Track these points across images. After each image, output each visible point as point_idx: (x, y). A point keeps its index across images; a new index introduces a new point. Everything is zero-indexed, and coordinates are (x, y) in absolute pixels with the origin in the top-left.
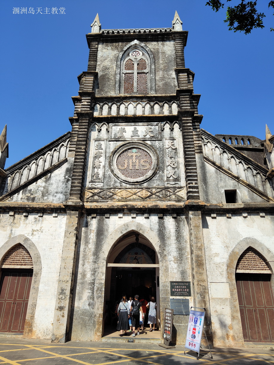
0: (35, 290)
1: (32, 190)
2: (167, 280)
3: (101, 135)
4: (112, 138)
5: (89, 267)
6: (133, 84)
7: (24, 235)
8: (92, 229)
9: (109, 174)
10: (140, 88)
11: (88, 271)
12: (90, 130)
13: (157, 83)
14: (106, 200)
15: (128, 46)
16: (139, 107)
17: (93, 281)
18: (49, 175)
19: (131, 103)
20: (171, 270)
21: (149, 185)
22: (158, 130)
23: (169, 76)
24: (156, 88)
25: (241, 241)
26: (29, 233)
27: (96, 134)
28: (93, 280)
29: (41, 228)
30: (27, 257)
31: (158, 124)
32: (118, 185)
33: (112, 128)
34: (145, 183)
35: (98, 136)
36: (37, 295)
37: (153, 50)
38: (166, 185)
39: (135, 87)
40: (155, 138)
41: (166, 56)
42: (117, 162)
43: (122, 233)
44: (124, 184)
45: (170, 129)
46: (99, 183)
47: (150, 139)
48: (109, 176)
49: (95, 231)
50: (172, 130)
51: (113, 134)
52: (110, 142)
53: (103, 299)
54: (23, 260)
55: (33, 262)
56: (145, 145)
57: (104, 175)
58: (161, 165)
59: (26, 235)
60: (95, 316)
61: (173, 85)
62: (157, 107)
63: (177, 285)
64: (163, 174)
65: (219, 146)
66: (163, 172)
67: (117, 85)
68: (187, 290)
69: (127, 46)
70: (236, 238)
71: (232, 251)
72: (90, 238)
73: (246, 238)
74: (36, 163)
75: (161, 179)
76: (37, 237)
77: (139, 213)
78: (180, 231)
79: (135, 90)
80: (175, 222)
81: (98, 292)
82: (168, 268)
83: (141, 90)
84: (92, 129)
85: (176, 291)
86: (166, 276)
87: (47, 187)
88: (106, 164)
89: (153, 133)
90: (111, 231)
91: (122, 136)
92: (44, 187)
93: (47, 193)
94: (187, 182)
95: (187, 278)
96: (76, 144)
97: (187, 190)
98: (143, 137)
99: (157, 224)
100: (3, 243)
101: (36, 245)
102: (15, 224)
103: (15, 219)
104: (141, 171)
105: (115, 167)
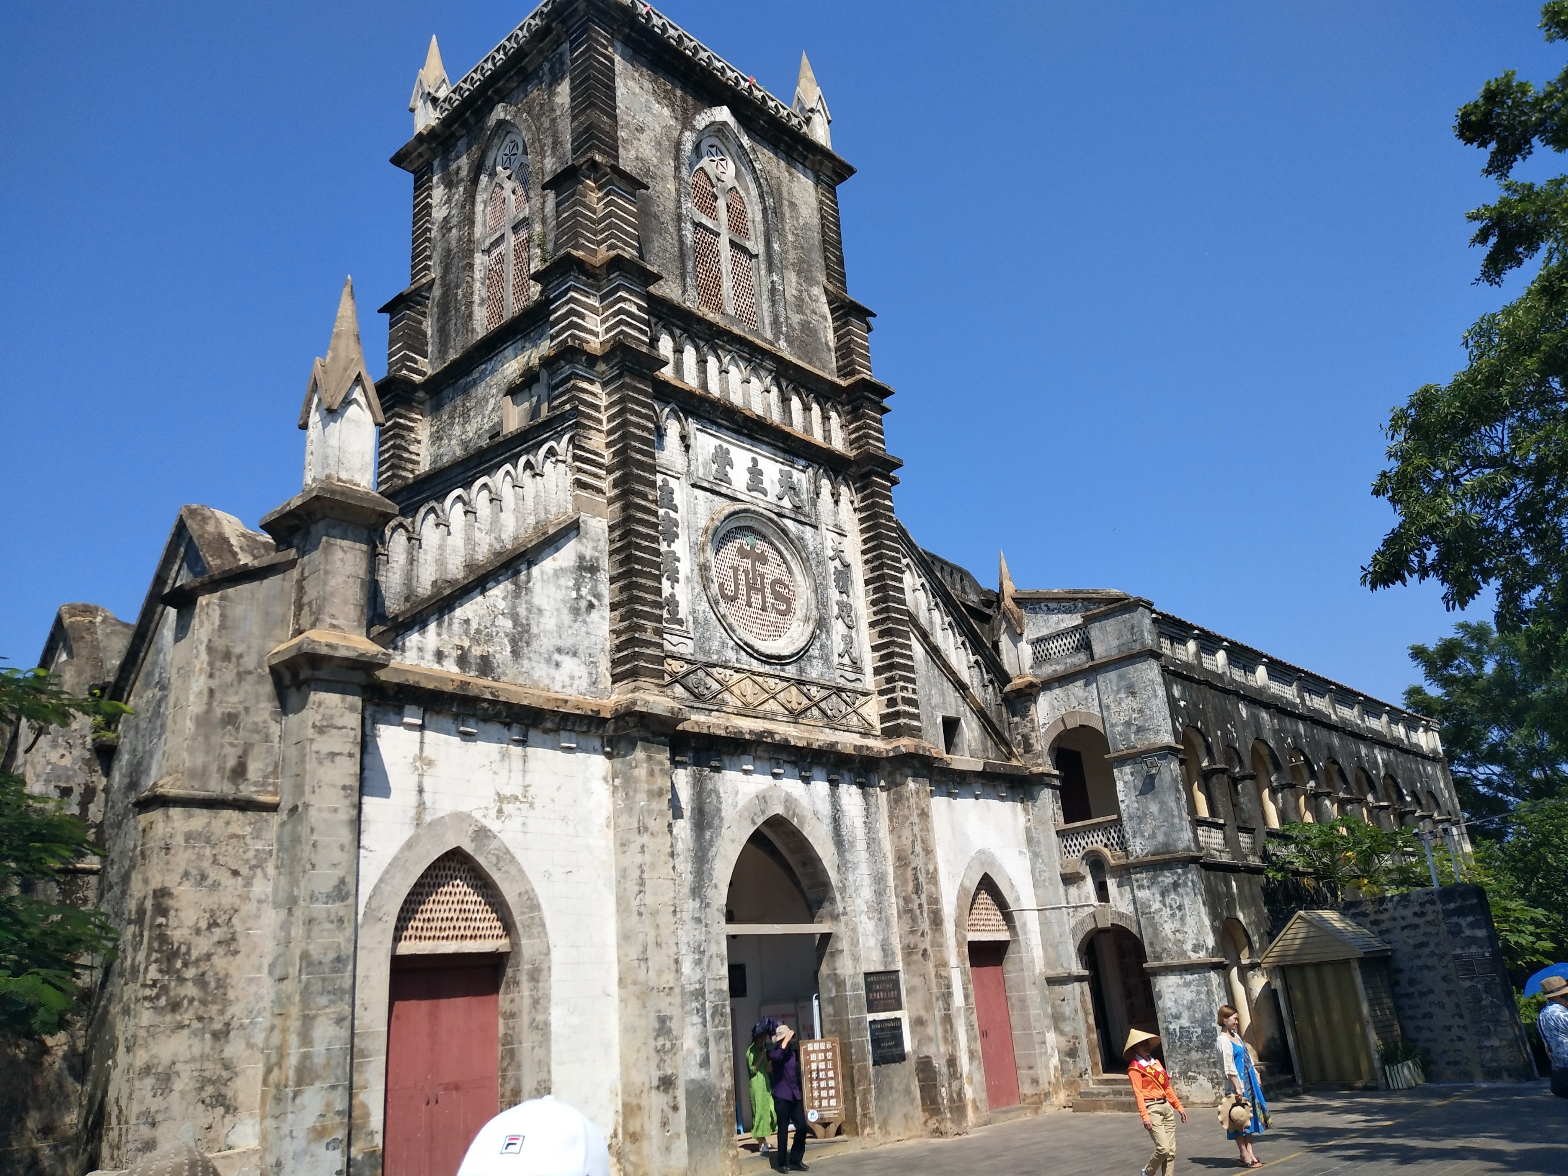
0: (540, 1032)
1: (474, 625)
2: (858, 970)
3: (667, 453)
4: (700, 475)
6: (718, 279)
7: (470, 816)
8: (679, 804)
9: (703, 611)
10: (739, 306)
13: (791, 313)
14: (707, 706)
15: (706, 119)
16: (756, 384)
17: (701, 986)
18: (524, 569)
19: (736, 360)
20: (863, 941)
21: (801, 671)
22: (808, 490)
23: (815, 304)
24: (788, 330)
25: (971, 859)
26: (486, 808)
28: (700, 981)
29: (527, 792)
31: (809, 468)
32: (731, 655)
33: (695, 437)
36: (549, 1052)
38: (839, 680)
39: (729, 296)
40: (803, 516)
41: (801, 221)
43: (754, 823)
44: (746, 657)
45: (832, 494)
46: (682, 639)
47: (793, 516)
49: (690, 814)
50: (836, 501)
51: (701, 459)
52: (697, 492)
53: (730, 1040)
54: (463, 919)
55: (519, 927)
56: (784, 532)
57: (693, 612)
58: (823, 611)
59: (478, 815)
60: (718, 1097)
62: (796, 405)
63: (876, 983)
64: (830, 642)
65: (927, 586)
66: (829, 634)
67: (690, 265)
68: (895, 994)
69: (703, 115)
70: (965, 850)
71: (962, 885)
73: (981, 852)
74: (468, 504)
75: (827, 659)
76: (515, 824)
77: (792, 765)
78: (871, 823)
79: (730, 309)
80: (861, 797)
81: (716, 1022)
82: (858, 933)
83: (741, 311)
85: (876, 999)
86: (856, 959)
87: (524, 622)
88: (692, 570)
89: (797, 494)
90: (728, 812)
91: (724, 478)
92: (515, 618)
93: (528, 643)
94: (889, 680)
95: (893, 962)
96: (600, 466)
97: (888, 706)
98: (775, 500)
99: (828, 799)
100: (394, 848)
101: (517, 857)
102: (430, 763)
103: (426, 741)
104: (773, 616)
105: (715, 589)
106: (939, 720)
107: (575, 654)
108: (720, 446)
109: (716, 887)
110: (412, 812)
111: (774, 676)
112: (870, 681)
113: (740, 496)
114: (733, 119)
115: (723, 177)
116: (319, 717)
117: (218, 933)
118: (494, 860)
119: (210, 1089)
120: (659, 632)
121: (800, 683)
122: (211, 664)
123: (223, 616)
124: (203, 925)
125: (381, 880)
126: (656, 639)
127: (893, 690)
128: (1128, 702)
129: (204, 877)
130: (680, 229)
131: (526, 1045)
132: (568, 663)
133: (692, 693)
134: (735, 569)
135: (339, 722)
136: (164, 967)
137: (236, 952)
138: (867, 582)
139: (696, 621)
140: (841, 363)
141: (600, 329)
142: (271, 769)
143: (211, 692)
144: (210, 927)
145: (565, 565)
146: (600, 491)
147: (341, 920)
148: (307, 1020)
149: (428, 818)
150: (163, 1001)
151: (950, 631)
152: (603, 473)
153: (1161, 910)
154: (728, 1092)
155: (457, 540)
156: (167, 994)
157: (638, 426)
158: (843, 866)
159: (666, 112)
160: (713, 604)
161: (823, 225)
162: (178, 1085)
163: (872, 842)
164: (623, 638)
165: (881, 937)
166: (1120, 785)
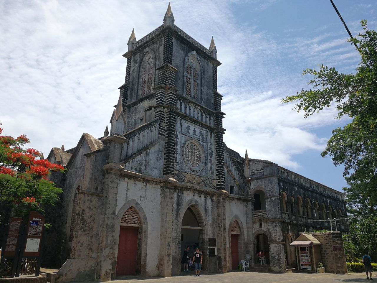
0: (145, 243)
1: (138, 162)
2: (207, 238)
3: (177, 127)
4: (184, 132)
9: (182, 161)
14: (181, 181)
16: (196, 111)
17: (176, 237)
18: (148, 151)
19: (192, 106)
22: (205, 135)
23: (210, 94)
29: (146, 196)
30: (135, 217)
31: (205, 130)
32: (187, 170)
33: (183, 124)
38: (209, 176)
39: (192, 92)
41: (209, 75)
43: (189, 205)
44: (190, 171)
45: (210, 136)
46: (177, 166)
47: (202, 141)
49: (176, 202)
51: (184, 128)
52: (183, 135)
54: (133, 220)
55: (142, 222)
58: (206, 161)
59: (137, 200)
61: (212, 102)
62: (204, 116)
63: (211, 241)
66: (207, 166)
68: (214, 243)
69: (190, 53)
70: (232, 214)
73: (235, 215)
75: (206, 172)
76: (144, 202)
78: (213, 207)
81: (178, 245)
82: (208, 230)
83: (195, 95)
85: (211, 244)
86: (207, 235)
87: (148, 162)
88: (180, 152)
89: (203, 136)
90: (184, 203)
91: (188, 132)
92: (146, 161)
93: (148, 166)
94: (219, 177)
95: (215, 236)
96: (164, 130)
97: (218, 183)
98: (198, 137)
99: (204, 202)
100: (122, 205)
101: (143, 209)
102: (129, 189)
103: (128, 185)
104: (196, 162)
105: (185, 156)
106: (229, 186)
107: (157, 169)
108: (188, 126)
109: (180, 218)
110: (125, 199)
111: (195, 175)
112: (215, 177)
113: (191, 136)
114: (196, 53)
115: (193, 66)
116: (111, 180)
117: (92, 218)
118: (139, 209)
119: (89, 246)
120: (173, 165)
121: (200, 176)
122: (93, 168)
123: (95, 159)
124: (90, 217)
125: (119, 211)
126: (173, 167)
127: (220, 179)
128: (270, 186)
129: (90, 208)
130: (183, 79)
131: (143, 245)
132: (155, 171)
133: (178, 178)
134: (189, 152)
135: (115, 181)
136: (83, 223)
137: (94, 222)
138: (216, 155)
139: (180, 163)
140: (215, 107)
141: (166, 101)
142: (102, 189)
143: (93, 174)
144: (91, 217)
145: (156, 150)
146: (164, 135)
147: (113, 218)
148: (107, 236)
149: (128, 200)
150: (82, 230)
151: (233, 167)
152: (165, 131)
153: (272, 231)
154: (179, 258)
155: (136, 145)
156: (83, 229)
157: (172, 122)
158: (206, 215)
159: (182, 52)
160: (184, 159)
161: (213, 76)
162: (84, 245)
163: (213, 211)
164: (166, 166)
165: (212, 231)
166: (267, 203)
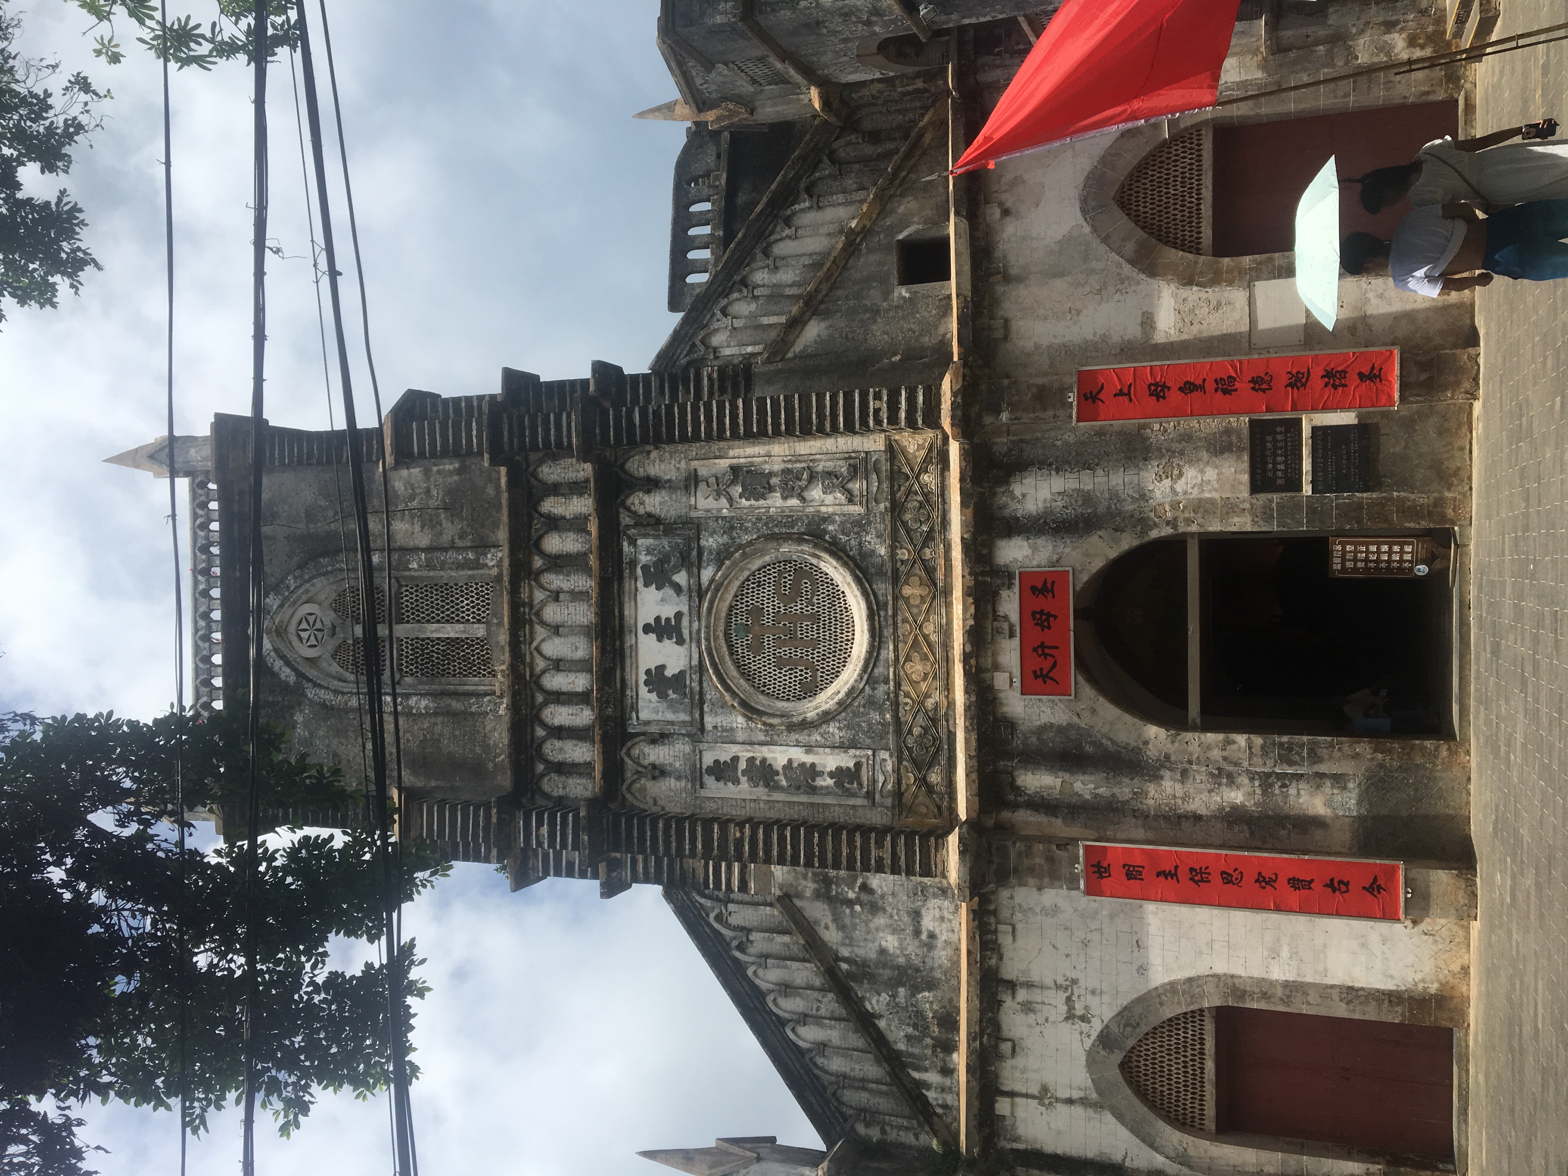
0: (1294, 993)
1: (910, 1030)
2: (1247, 506)
3: (677, 764)
4: (687, 718)
5: (1205, 796)
6: (450, 641)
7: (1089, 1054)
8: (1058, 788)
9: (839, 729)
10: (468, 610)
11: (1218, 799)
12: (655, 809)
13: (446, 539)
14: (946, 736)
15: (278, 664)
16: (552, 613)
17: (1257, 777)
18: (844, 966)
19: (537, 649)
20: (1210, 491)
21: (881, 573)
22: (656, 537)
23: (418, 491)
24: (469, 544)
25: (1095, 229)
26: (1081, 1033)
27: (673, 786)
28: (1252, 779)
29: (1061, 986)
30: (1171, 1036)
31: (629, 538)
32: (881, 692)
33: (648, 723)
34: (875, 586)
35: (679, 778)
36: (1314, 985)
37: (296, 559)
38: (882, 507)
39: (464, 632)
40: (691, 549)
41: (322, 503)
42: (788, 700)
45: (648, 492)
46: (877, 767)
47: (695, 570)
48: (848, 728)
49: (1067, 776)
50: (652, 484)
51: (670, 716)
52: (709, 727)
53: (1319, 738)
54: (1185, 1051)
55: (1192, 1008)
56: (718, 587)
57: (843, 747)
58: (799, 528)
59: (1088, 1043)
60: (1381, 766)
61: (456, 478)
62: (555, 543)
63: (1265, 470)
64: (837, 518)
65: (724, 302)
66: (827, 519)
67: (457, 705)
68: (1281, 433)
69: (276, 669)
70: (1083, 248)
71: (1133, 265)
72: (1091, 793)
73: (1084, 211)
74: (798, 1022)
75: (860, 525)
76: (1093, 1002)
77: (995, 611)
78: (1057, 457)
79: (480, 631)
80: (1025, 474)
81: (1297, 758)
82: (1200, 500)
83: (473, 607)
84: (651, 801)
85: (1285, 472)
86: (1230, 508)
87: (896, 972)
88: (798, 742)
89: (666, 559)
91: (678, 682)
92: (895, 983)
93: (917, 970)
95: (1238, 433)
98: (684, 598)
99: (1033, 539)
100: (1123, 1133)
101: (1125, 1003)
102: (1045, 1089)
103: (1024, 1091)
104: (821, 602)
106: (904, 292)
107: (918, 913)
108: (646, 683)
109: (1148, 742)
110: (1090, 1112)
111: (895, 624)
115: (327, 624)
118: (1129, 1029)
121: (896, 577)
132: (928, 922)
134: (779, 662)
139: (853, 744)
145: (830, 915)
154: (1376, 750)
155: (833, 1034)
165: (1205, 455)
